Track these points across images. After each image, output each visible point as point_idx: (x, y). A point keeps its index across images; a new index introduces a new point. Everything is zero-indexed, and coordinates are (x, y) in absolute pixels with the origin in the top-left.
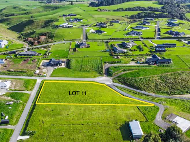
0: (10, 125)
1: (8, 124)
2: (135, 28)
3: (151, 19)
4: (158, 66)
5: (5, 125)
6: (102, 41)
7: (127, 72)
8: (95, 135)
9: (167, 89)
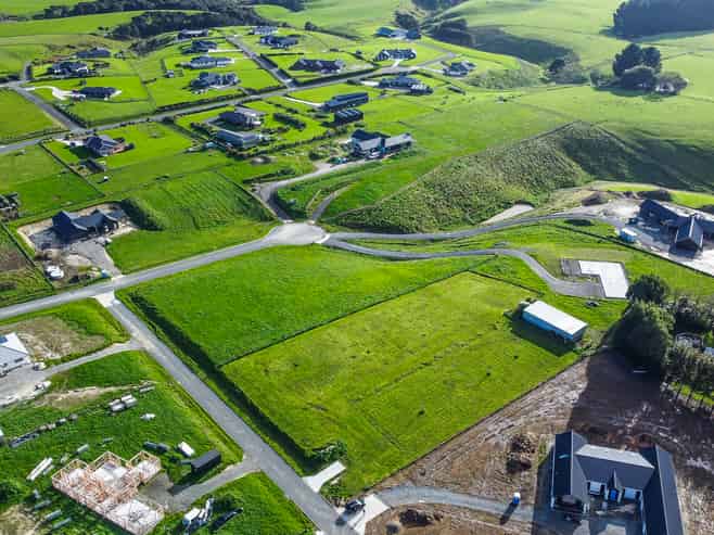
0: (229, 464)
1: (222, 465)
2: (195, 65)
3: (200, 32)
4: (392, 158)
5: (215, 474)
6: (144, 120)
7: (336, 194)
8: (489, 374)
9: (458, 212)
